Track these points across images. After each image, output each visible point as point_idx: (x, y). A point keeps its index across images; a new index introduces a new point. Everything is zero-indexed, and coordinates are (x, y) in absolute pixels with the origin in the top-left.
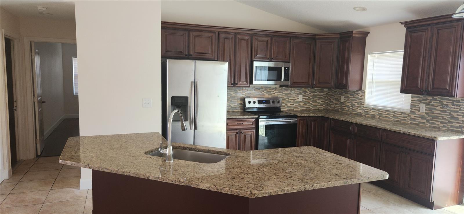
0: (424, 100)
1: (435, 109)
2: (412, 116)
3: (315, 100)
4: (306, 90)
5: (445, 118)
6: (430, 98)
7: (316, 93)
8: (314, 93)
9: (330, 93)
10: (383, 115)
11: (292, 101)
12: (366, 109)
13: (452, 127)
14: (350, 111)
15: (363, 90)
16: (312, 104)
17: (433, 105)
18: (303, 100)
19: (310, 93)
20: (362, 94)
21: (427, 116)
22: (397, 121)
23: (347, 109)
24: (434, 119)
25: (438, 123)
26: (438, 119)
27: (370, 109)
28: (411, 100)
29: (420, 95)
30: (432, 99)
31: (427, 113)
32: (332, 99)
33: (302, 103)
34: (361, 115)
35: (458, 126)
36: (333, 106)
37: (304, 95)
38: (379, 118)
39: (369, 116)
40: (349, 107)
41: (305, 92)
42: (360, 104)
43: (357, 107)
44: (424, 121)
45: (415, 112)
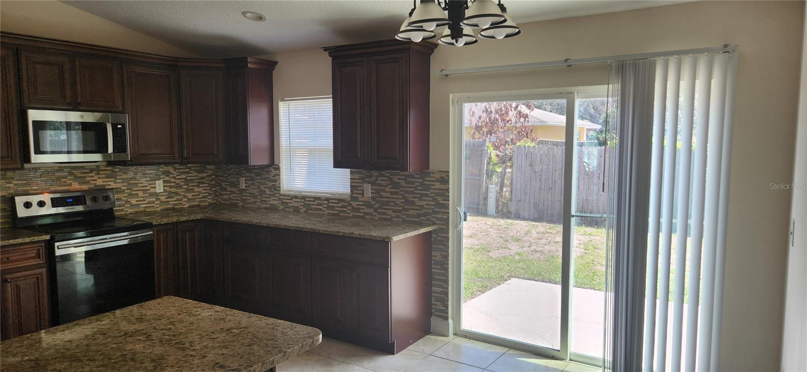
0: (368, 177)
1: (384, 191)
2: (354, 204)
3: (190, 188)
4: (170, 169)
5: (398, 204)
6: (375, 173)
7: (192, 173)
8: (187, 175)
9: (218, 172)
10: (312, 206)
11: (141, 194)
12: (284, 199)
13: (408, 216)
14: (257, 203)
15: (277, 165)
16: (185, 197)
17: (380, 185)
18: (165, 191)
19: (179, 174)
20: (275, 172)
21: (374, 203)
22: (333, 215)
23: (252, 200)
24: (384, 207)
25: (389, 212)
26: (389, 205)
27: (290, 198)
28: (351, 179)
29: (362, 170)
30: (378, 174)
31: (373, 198)
32: (223, 184)
33: (162, 195)
34: (278, 210)
35: (415, 214)
36: (226, 197)
37: (167, 178)
38: (306, 212)
39: (290, 209)
40: (255, 197)
41: (167, 173)
42: (273, 190)
43: (268, 196)
44: (371, 211)
45: (357, 197)
